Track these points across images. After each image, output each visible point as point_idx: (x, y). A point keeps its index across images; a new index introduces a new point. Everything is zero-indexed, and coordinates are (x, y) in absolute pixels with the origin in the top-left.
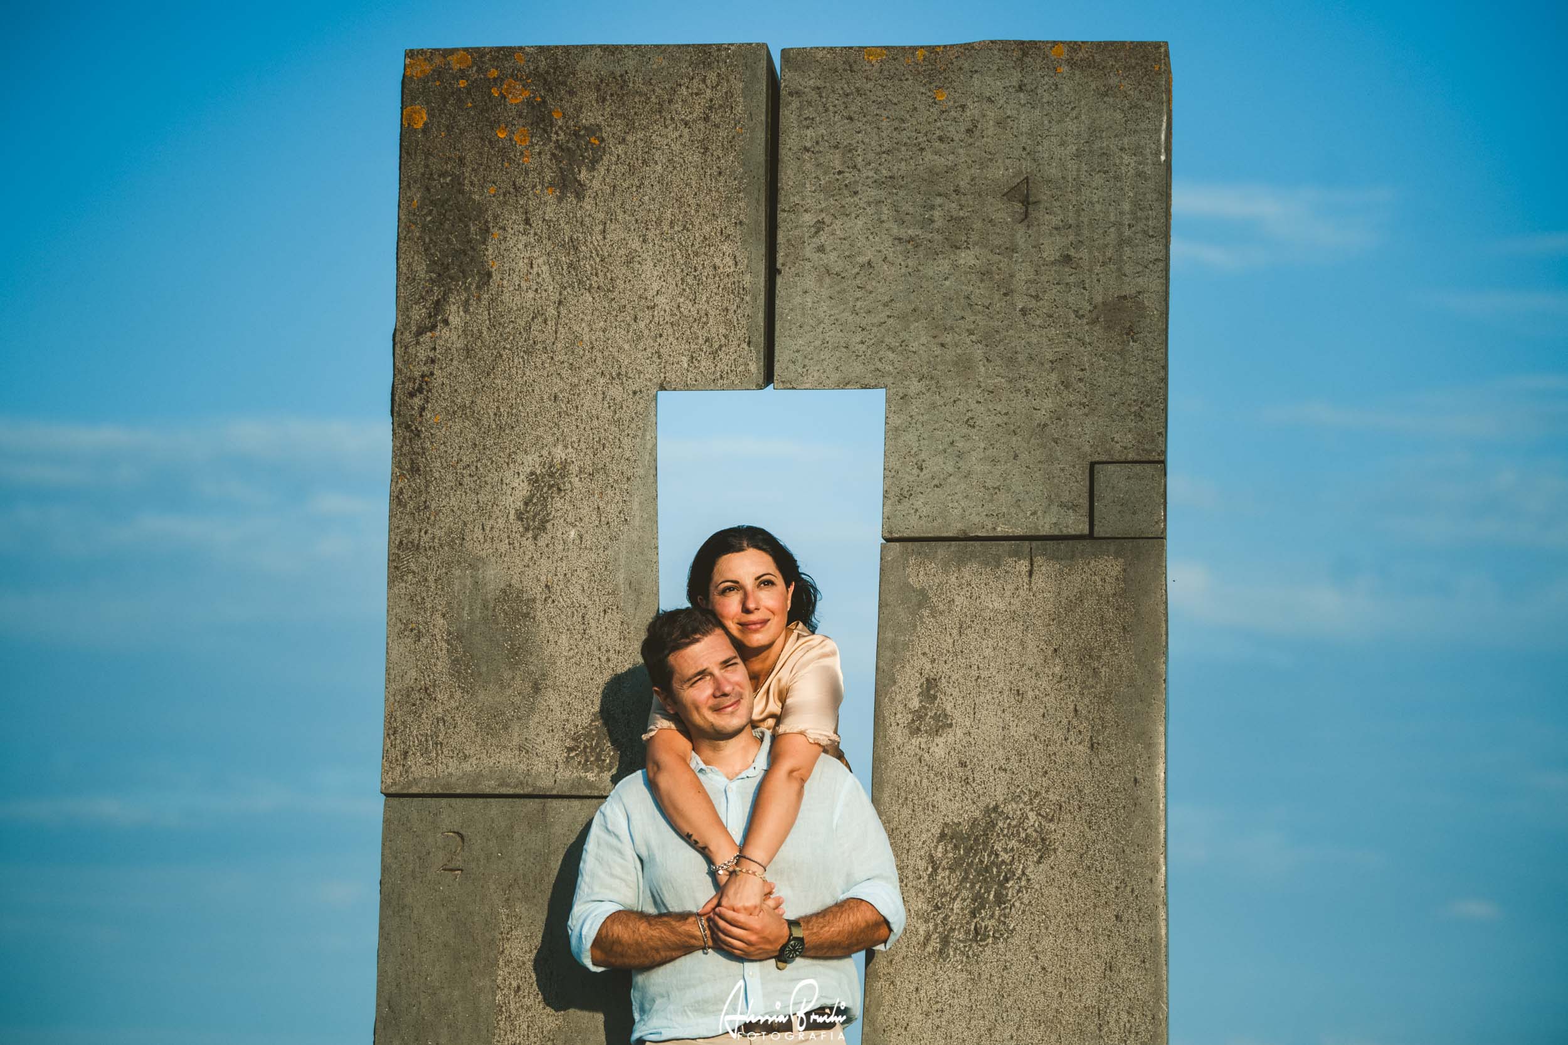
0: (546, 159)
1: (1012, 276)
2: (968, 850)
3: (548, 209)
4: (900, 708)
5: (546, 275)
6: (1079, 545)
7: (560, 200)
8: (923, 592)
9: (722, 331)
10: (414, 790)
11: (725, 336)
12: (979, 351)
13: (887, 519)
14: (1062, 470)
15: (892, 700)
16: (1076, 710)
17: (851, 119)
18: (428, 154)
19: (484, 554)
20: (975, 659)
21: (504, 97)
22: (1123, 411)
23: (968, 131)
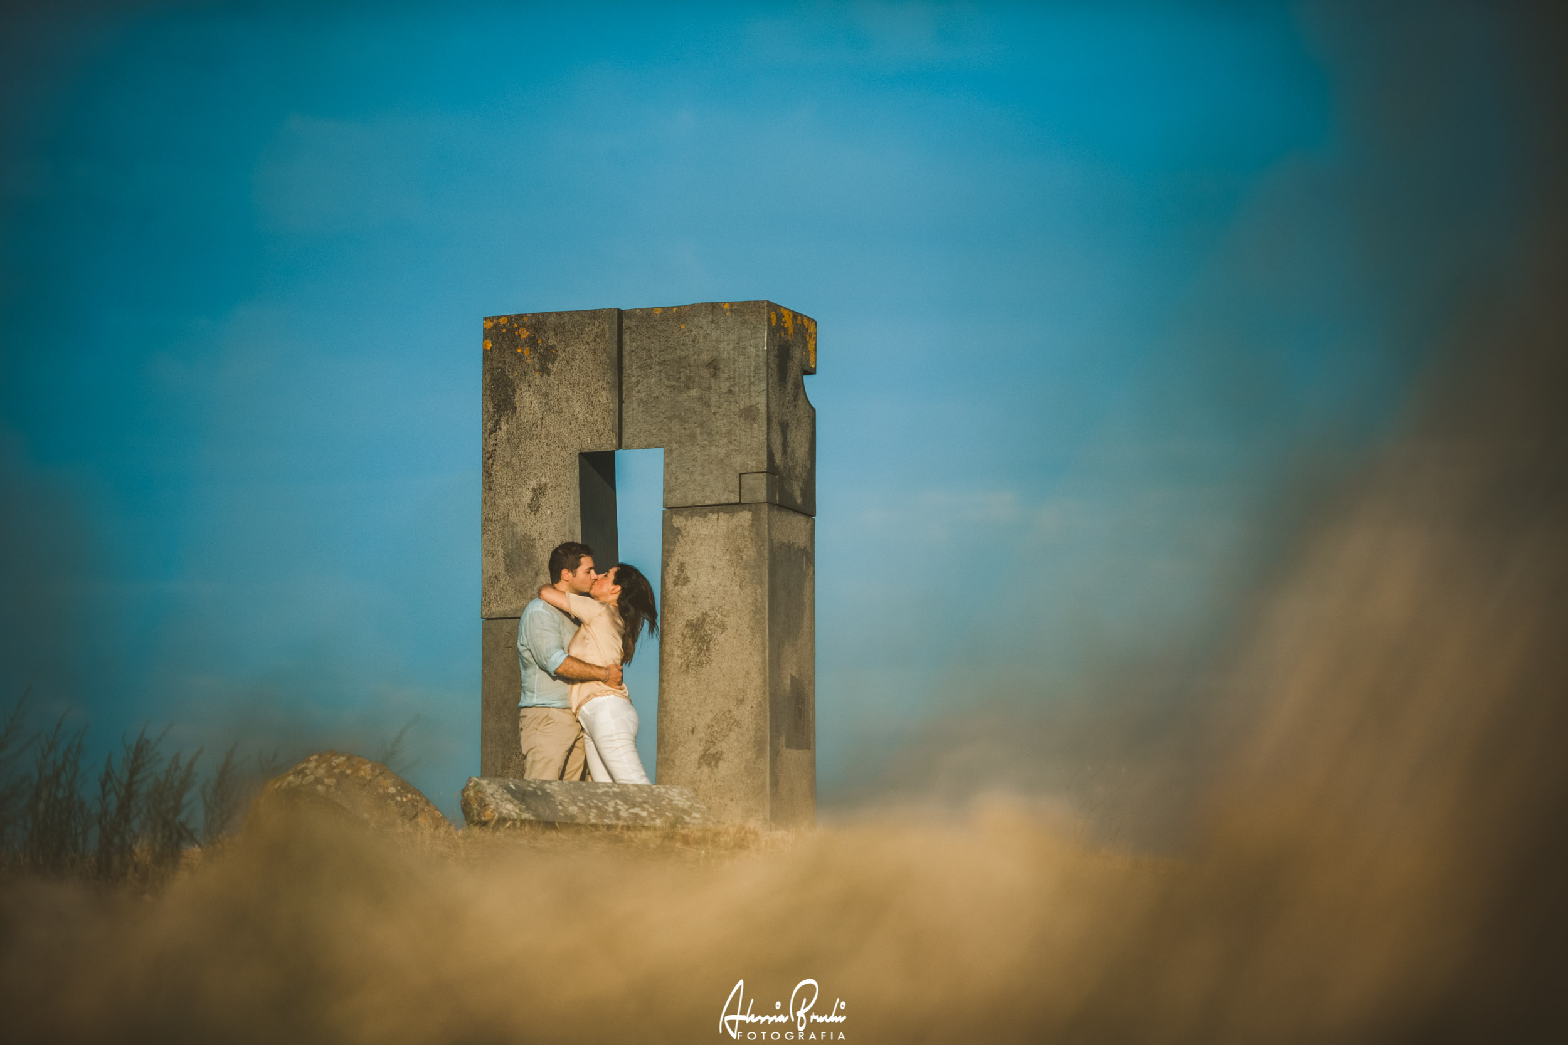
0: (536, 360)
1: (710, 399)
2: (696, 630)
3: (537, 380)
4: (671, 575)
5: (537, 407)
6: (735, 507)
7: (541, 376)
8: (678, 528)
9: (603, 427)
10: (493, 617)
11: (604, 429)
12: (698, 430)
13: (665, 500)
14: (729, 477)
15: (668, 572)
16: (735, 573)
17: (649, 338)
18: (492, 360)
19: (516, 522)
20: (698, 554)
21: (520, 335)
22: (751, 452)
23: (693, 340)
